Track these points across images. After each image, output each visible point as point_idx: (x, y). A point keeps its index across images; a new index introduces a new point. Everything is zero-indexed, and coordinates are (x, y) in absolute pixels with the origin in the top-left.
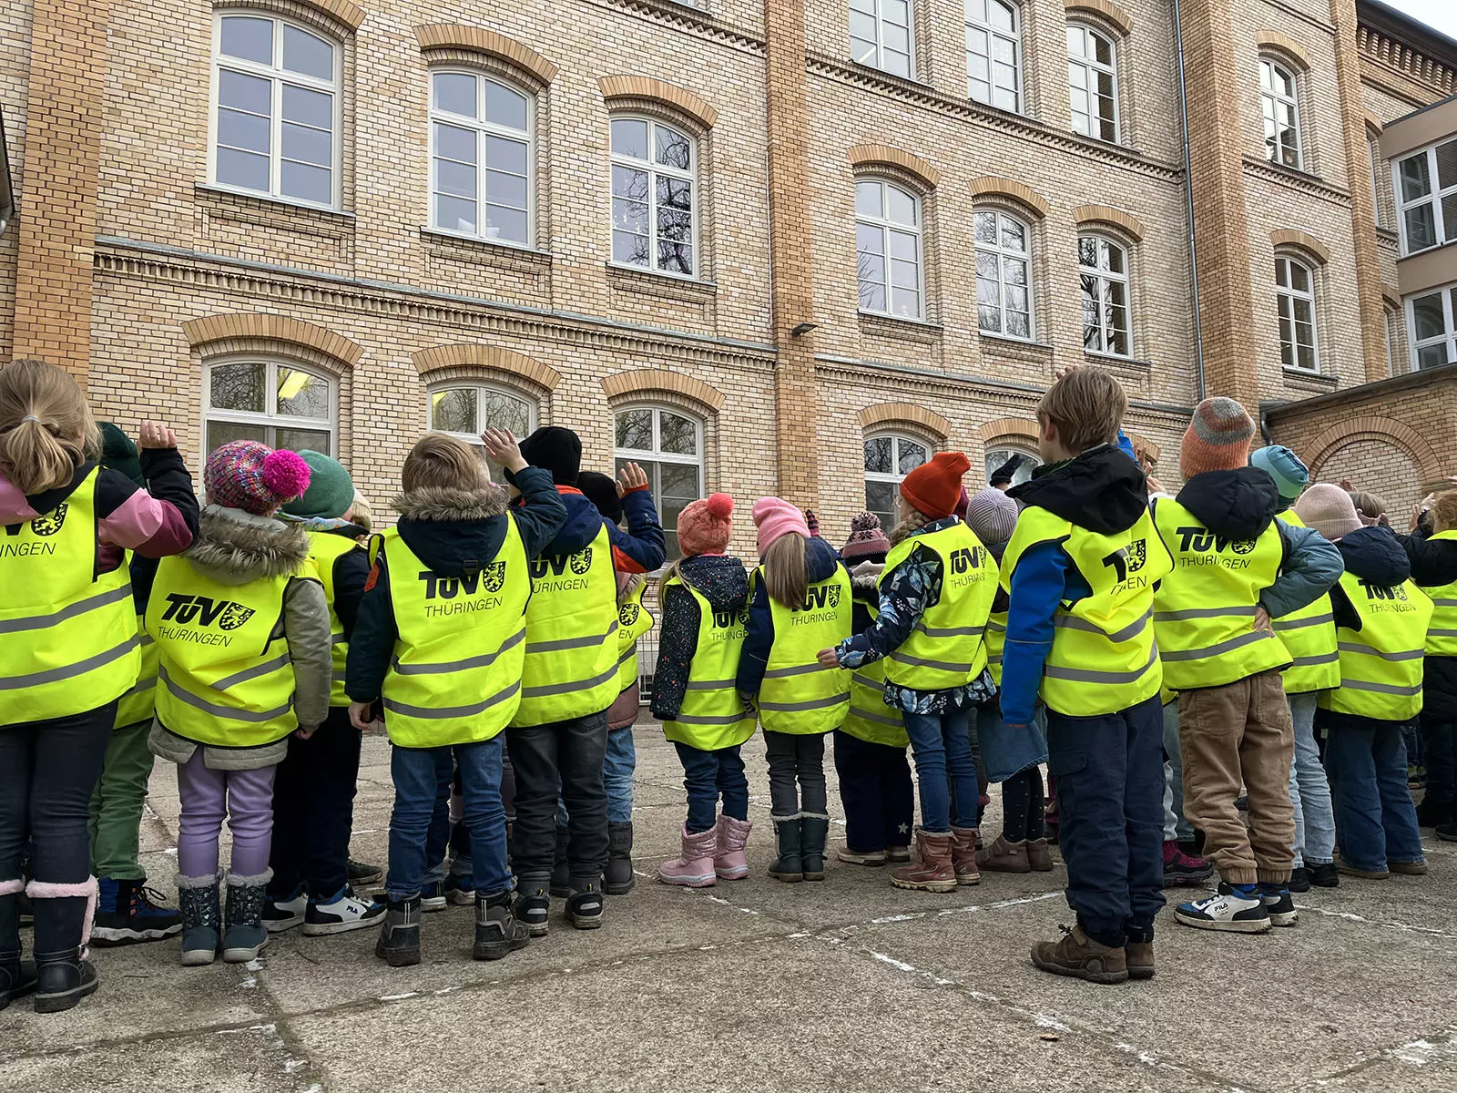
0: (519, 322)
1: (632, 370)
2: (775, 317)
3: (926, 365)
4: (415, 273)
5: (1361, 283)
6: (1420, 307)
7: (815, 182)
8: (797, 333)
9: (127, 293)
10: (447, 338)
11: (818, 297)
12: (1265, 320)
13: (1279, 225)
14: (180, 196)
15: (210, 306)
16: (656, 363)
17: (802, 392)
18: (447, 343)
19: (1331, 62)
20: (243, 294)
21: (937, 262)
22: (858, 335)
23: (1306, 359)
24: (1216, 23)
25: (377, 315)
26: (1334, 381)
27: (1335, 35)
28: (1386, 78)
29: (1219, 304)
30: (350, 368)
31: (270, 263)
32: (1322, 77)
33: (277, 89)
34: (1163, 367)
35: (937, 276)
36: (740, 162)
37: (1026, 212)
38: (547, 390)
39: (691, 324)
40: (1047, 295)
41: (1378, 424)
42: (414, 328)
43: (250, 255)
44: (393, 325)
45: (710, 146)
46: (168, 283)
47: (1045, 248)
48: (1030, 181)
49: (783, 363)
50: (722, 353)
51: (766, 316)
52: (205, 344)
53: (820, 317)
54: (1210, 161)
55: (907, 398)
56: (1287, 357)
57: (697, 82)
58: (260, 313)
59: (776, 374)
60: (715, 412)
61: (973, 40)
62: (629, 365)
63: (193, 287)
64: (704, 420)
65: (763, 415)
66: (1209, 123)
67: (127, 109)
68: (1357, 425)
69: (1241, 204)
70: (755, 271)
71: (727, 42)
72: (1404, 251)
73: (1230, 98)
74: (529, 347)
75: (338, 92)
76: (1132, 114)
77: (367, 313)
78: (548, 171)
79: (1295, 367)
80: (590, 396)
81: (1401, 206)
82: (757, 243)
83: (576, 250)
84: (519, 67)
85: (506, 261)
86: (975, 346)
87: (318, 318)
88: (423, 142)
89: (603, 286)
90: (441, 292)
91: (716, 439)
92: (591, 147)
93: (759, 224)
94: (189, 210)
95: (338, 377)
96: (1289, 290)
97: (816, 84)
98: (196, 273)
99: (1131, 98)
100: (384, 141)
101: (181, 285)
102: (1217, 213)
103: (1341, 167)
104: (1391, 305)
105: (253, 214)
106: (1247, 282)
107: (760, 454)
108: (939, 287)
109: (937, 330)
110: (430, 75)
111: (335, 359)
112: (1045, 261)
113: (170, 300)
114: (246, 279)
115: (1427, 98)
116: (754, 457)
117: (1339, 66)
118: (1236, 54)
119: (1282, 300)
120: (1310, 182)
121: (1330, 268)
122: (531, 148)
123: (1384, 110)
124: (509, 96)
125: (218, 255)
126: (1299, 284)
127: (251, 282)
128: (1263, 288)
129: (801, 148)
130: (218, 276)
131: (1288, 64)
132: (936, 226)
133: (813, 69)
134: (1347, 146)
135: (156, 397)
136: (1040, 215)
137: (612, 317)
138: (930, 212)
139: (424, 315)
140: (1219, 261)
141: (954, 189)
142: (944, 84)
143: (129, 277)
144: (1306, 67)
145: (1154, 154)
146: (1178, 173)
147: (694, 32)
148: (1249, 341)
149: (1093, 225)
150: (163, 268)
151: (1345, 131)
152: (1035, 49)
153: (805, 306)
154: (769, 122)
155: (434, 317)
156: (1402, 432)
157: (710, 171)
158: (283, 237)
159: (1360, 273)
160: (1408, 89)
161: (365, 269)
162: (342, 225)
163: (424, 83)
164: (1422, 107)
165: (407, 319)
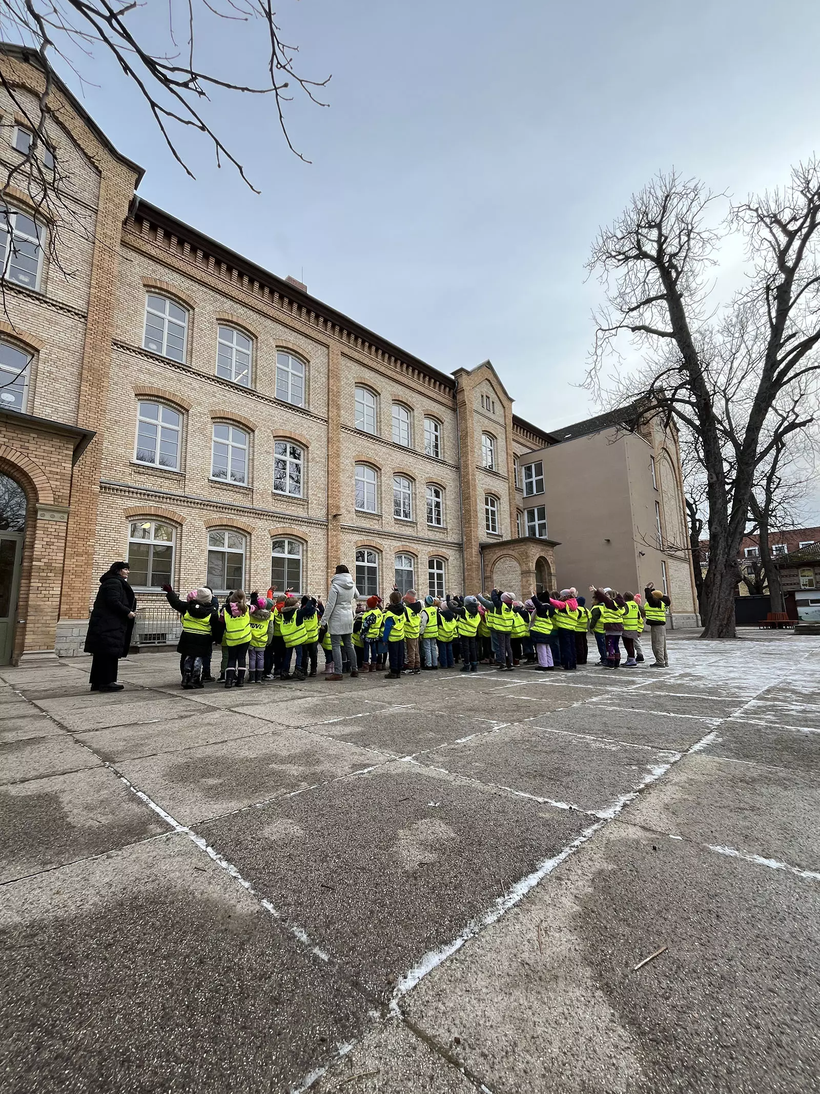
0: (241, 511)
1: (279, 527)
2: (328, 510)
3: (376, 527)
4: (206, 493)
5: (510, 506)
6: (528, 512)
7: (342, 466)
8: (335, 516)
9: (105, 501)
10: (216, 516)
11: (342, 505)
12: (482, 515)
13: (487, 487)
14: (124, 465)
15: (133, 503)
16: (287, 525)
17: (336, 536)
18: (216, 517)
19: (504, 437)
20: (145, 499)
21: (381, 494)
22: (355, 517)
23: (494, 529)
24: (469, 425)
25: (192, 507)
26: (501, 536)
27: (505, 428)
28: (521, 440)
29: (468, 511)
30: (182, 525)
31: (155, 489)
32: (501, 442)
33: (160, 428)
34: (452, 529)
35: (381, 498)
36: (318, 459)
37: (412, 479)
38: (250, 534)
39: (300, 512)
40: (416, 505)
41: (510, 552)
42: (205, 512)
43: (148, 486)
44: (197, 511)
45: (308, 454)
46: (119, 495)
47: (416, 490)
48: (412, 469)
49: (330, 526)
50: (309, 522)
51: (325, 511)
52: (130, 516)
53: (343, 511)
54: (466, 466)
55: (370, 538)
56: (488, 528)
57: (305, 433)
58: (150, 506)
59: (328, 529)
60: (307, 542)
61: (394, 422)
62: (278, 525)
63: (128, 496)
64: (303, 544)
65: (323, 542)
66: (466, 454)
67: (106, 435)
68: (505, 552)
69: (475, 480)
70: (322, 496)
71: (315, 420)
72: (525, 496)
73: (473, 448)
74: (244, 519)
75: (181, 430)
76: (444, 449)
77: (188, 507)
78: (253, 460)
79: (491, 531)
80: (265, 535)
81: (524, 481)
82: (322, 486)
83: (262, 487)
84: (244, 425)
85: (237, 490)
86: (393, 521)
87: (171, 508)
88: (210, 449)
89: (270, 499)
90: (214, 500)
91: (307, 551)
92: (268, 453)
93: (323, 480)
94: (128, 470)
95: (177, 528)
96: (489, 507)
97: (343, 435)
98: (129, 492)
99: (444, 444)
100: (196, 449)
101: (123, 496)
102: (468, 482)
103: (506, 470)
104: (520, 511)
105: (150, 472)
106: (476, 505)
107: (321, 556)
108: (382, 502)
109: (381, 516)
110: (213, 426)
111: (176, 522)
112: (416, 494)
113: (119, 501)
114: (147, 494)
115: (533, 447)
116: (319, 557)
117: (506, 438)
118: (475, 433)
119: (487, 510)
120: (496, 474)
121: (501, 501)
122: (247, 451)
123: (521, 450)
124: (241, 434)
125: (137, 485)
126: (493, 505)
127: (148, 495)
128: (481, 507)
129: (338, 456)
130: (137, 493)
131: (492, 437)
132: (381, 482)
133: (343, 430)
134: (508, 463)
135: (113, 534)
136: (415, 480)
137: (273, 509)
138: (379, 477)
139: (208, 508)
140: (468, 498)
141: (387, 470)
142: (385, 436)
143: (105, 493)
144: (496, 438)
145: (450, 462)
146: (457, 468)
147: (304, 416)
148: (476, 524)
149: (430, 483)
150: (117, 490)
151: (507, 458)
152: (414, 427)
153: (338, 508)
154: (328, 447)
155: (212, 508)
156: (516, 555)
157: (308, 462)
158: (160, 480)
159: (510, 503)
160: (528, 444)
161: (188, 492)
162: (181, 477)
163: (211, 428)
164: (534, 451)
165: (203, 509)
